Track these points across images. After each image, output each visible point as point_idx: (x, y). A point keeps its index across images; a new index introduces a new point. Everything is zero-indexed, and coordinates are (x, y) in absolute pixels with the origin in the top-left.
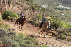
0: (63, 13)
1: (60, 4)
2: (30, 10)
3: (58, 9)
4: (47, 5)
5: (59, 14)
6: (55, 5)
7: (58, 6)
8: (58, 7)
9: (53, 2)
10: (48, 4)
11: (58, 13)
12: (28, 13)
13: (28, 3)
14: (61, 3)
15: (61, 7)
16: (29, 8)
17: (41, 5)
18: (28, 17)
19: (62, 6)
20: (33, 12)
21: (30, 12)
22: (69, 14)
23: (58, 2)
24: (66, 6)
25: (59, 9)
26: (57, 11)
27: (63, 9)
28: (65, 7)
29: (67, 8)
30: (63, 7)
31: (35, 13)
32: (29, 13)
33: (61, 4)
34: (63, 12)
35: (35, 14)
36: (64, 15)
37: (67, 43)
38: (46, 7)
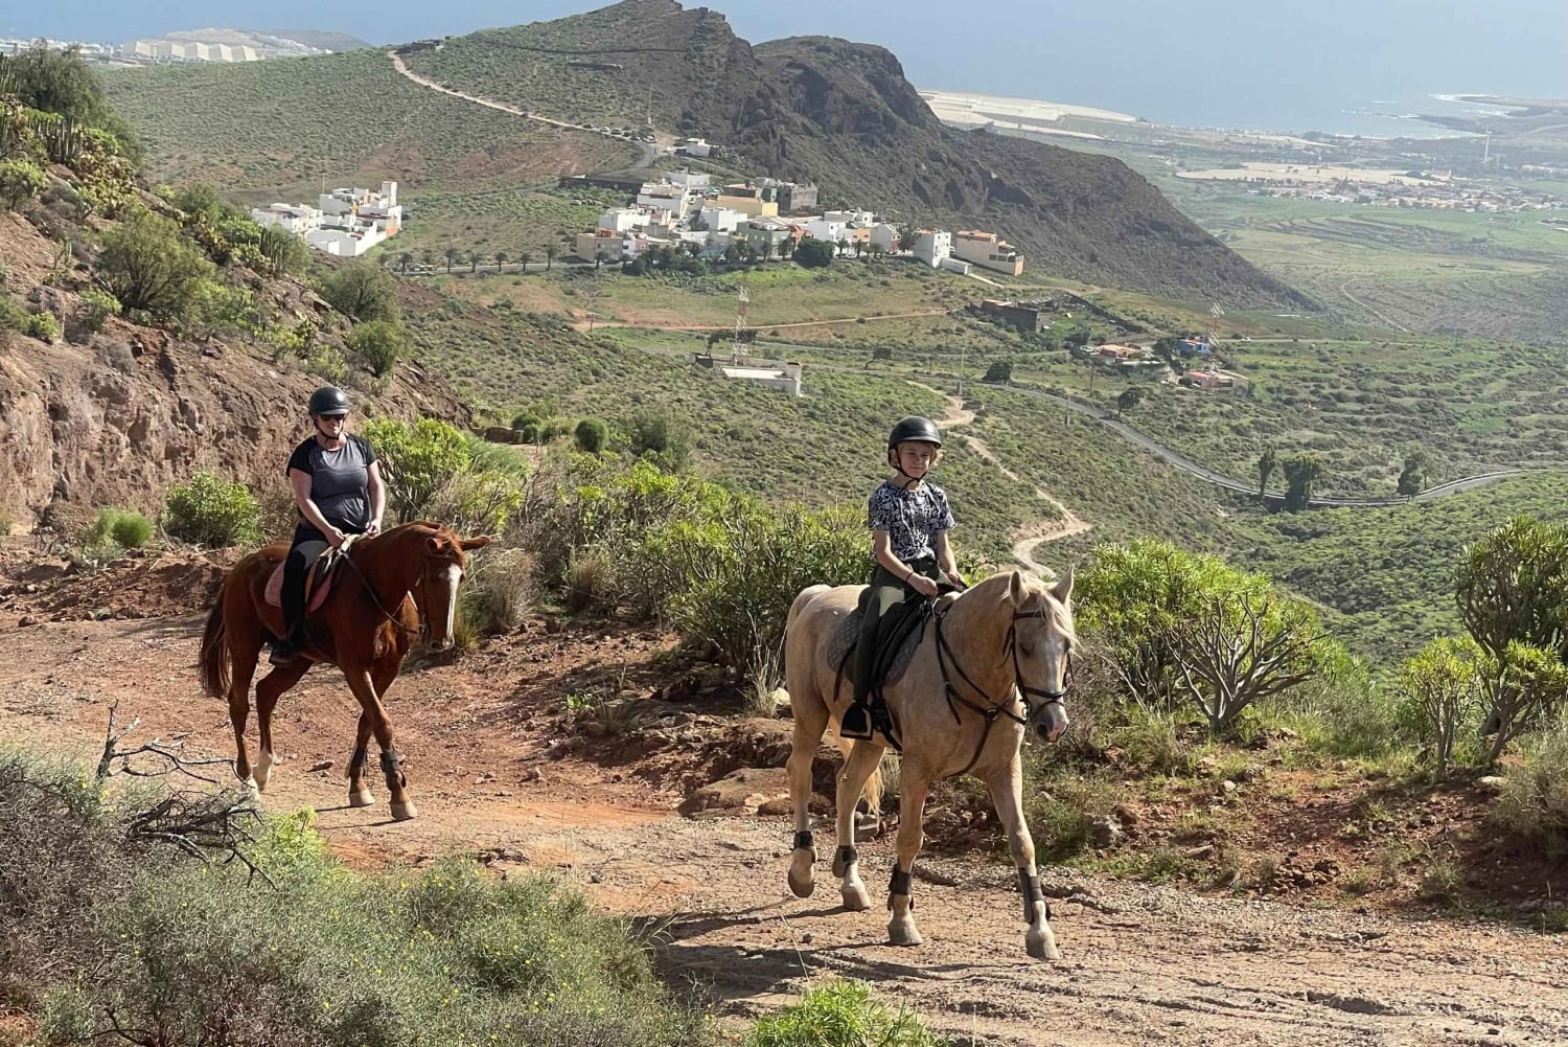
0: (748, 336)
1: (665, 144)
2: (80, 330)
3: (632, 270)
4: (390, 202)
5: (665, 365)
6: (566, 183)
7: (628, 190)
8: (626, 219)
9: (523, 124)
10: (408, 183)
11: (652, 348)
12: (56, 412)
14: (685, 126)
15: (697, 223)
16: (67, 300)
17: (263, 199)
18: (60, 490)
19: (723, 186)
20: (166, 367)
21: (102, 372)
22: (882, 353)
23: (612, 123)
24: (803, 196)
26: (613, 305)
27: (744, 254)
28: (785, 209)
29: (831, 229)
30: (729, 219)
31: (200, 397)
32: (85, 409)
33: (683, 161)
34: (741, 324)
35: (214, 417)
36: (781, 390)
37: (1152, 908)
38: (372, 238)
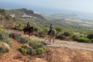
2: (5, 19)
4: (14, 15)
5: (24, 21)
8: (23, 16)
9: (19, 12)
13: (2, 14)
14: (25, 13)
20: (8, 21)
22: (32, 21)
23: (22, 13)
25: (24, 18)
29: (30, 17)
30: (27, 16)
32: (5, 22)
34: (27, 20)
